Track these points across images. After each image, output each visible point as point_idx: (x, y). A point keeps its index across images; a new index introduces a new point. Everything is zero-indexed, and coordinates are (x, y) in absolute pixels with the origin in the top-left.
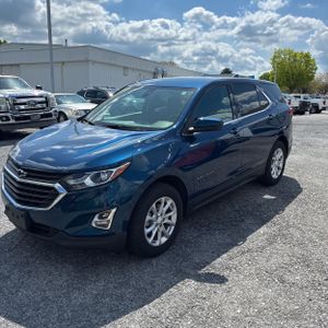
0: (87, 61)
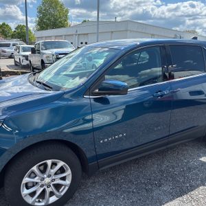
0: (127, 31)
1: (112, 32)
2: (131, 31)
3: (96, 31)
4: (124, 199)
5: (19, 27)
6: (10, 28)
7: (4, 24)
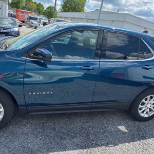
1: (113, 21)
2: (128, 22)
3: (97, 18)
4: (40, 139)
5: (49, 8)
6: (43, 7)
7: (40, 4)
